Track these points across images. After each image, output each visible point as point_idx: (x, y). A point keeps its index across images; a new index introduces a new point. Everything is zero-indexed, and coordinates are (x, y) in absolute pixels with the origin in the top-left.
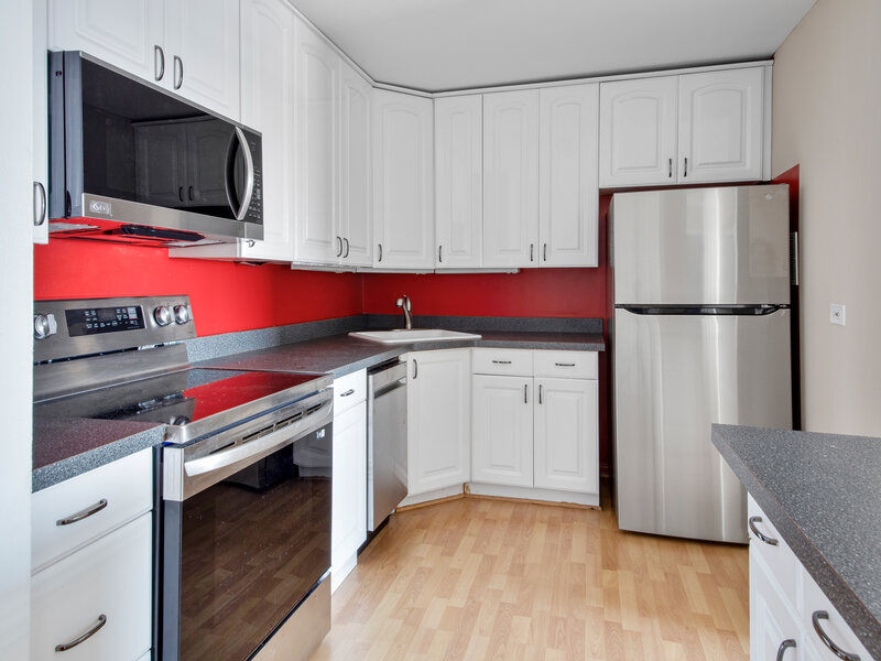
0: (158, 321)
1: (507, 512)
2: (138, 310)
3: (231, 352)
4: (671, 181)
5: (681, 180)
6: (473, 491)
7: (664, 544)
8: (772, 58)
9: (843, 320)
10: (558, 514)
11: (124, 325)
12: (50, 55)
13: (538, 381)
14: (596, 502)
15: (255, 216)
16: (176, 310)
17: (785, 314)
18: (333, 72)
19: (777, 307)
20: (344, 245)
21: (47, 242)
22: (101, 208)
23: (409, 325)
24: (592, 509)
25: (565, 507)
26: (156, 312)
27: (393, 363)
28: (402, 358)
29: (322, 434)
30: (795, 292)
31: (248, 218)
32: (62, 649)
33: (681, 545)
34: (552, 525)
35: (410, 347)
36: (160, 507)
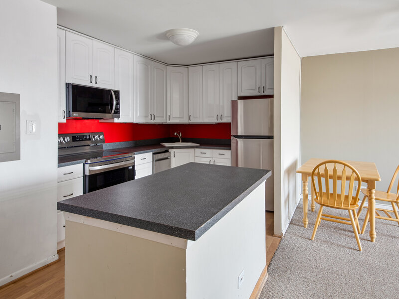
0: (94, 138)
2: (89, 136)
3: (117, 147)
4: (259, 94)
5: (262, 94)
11: (86, 139)
12: (66, 84)
13: (214, 159)
15: (117, 112)
16: (99, 136)
18: (149, 66)
20: (153, 117)
21: (65, 122)
22: (76, 115)
23: (181, 141)
26: (94, 137)
27: (167, 151)
28: (170, 150)
29: (131, 168)
31: (115, 113)
32: (64, 196)
35: (172, 148)
36: (85, 176)
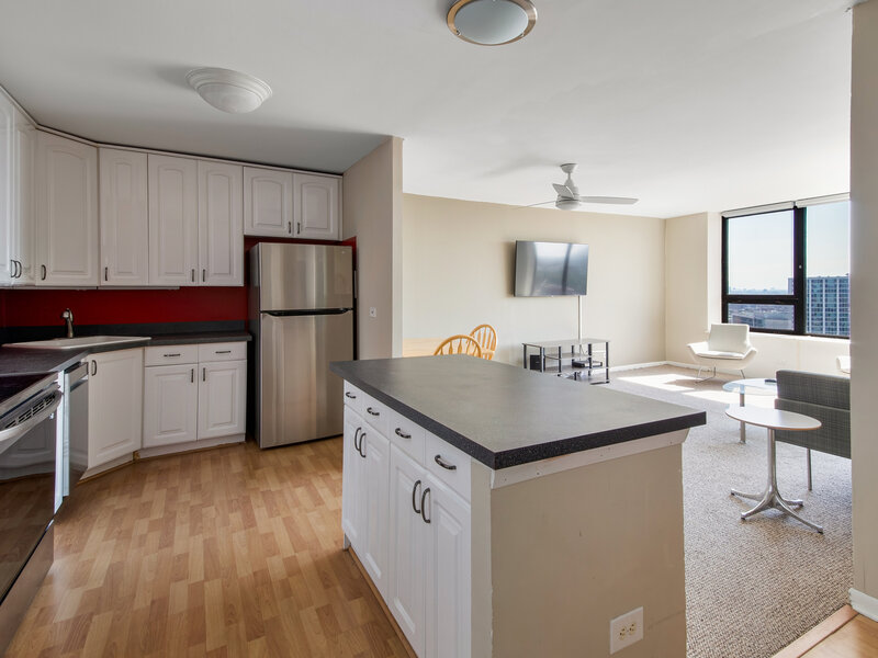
1: (178, 461)
4: (290, 236)
5: (296, 236)
6: (142, 456)
7: (288, 449)
8: (341, 174)
9: (375, 315)
10: (217, 453)
13: (202, 365)
14: (243, 439)
17: (351, 312)
19: (347, 310)
23: (71, 335)
24: (240, 443)
25: (221, 448)
30: (355, 301)
33: (298, 447)
34: (214, 461)
35: (91, 350)
